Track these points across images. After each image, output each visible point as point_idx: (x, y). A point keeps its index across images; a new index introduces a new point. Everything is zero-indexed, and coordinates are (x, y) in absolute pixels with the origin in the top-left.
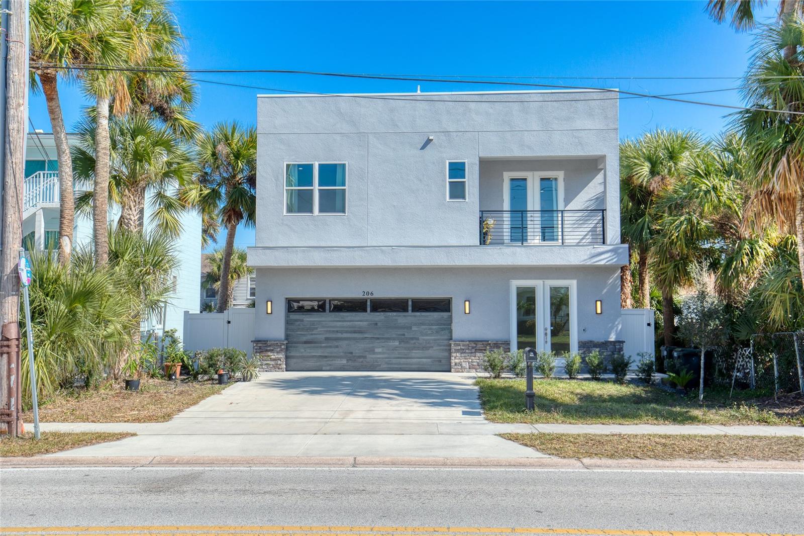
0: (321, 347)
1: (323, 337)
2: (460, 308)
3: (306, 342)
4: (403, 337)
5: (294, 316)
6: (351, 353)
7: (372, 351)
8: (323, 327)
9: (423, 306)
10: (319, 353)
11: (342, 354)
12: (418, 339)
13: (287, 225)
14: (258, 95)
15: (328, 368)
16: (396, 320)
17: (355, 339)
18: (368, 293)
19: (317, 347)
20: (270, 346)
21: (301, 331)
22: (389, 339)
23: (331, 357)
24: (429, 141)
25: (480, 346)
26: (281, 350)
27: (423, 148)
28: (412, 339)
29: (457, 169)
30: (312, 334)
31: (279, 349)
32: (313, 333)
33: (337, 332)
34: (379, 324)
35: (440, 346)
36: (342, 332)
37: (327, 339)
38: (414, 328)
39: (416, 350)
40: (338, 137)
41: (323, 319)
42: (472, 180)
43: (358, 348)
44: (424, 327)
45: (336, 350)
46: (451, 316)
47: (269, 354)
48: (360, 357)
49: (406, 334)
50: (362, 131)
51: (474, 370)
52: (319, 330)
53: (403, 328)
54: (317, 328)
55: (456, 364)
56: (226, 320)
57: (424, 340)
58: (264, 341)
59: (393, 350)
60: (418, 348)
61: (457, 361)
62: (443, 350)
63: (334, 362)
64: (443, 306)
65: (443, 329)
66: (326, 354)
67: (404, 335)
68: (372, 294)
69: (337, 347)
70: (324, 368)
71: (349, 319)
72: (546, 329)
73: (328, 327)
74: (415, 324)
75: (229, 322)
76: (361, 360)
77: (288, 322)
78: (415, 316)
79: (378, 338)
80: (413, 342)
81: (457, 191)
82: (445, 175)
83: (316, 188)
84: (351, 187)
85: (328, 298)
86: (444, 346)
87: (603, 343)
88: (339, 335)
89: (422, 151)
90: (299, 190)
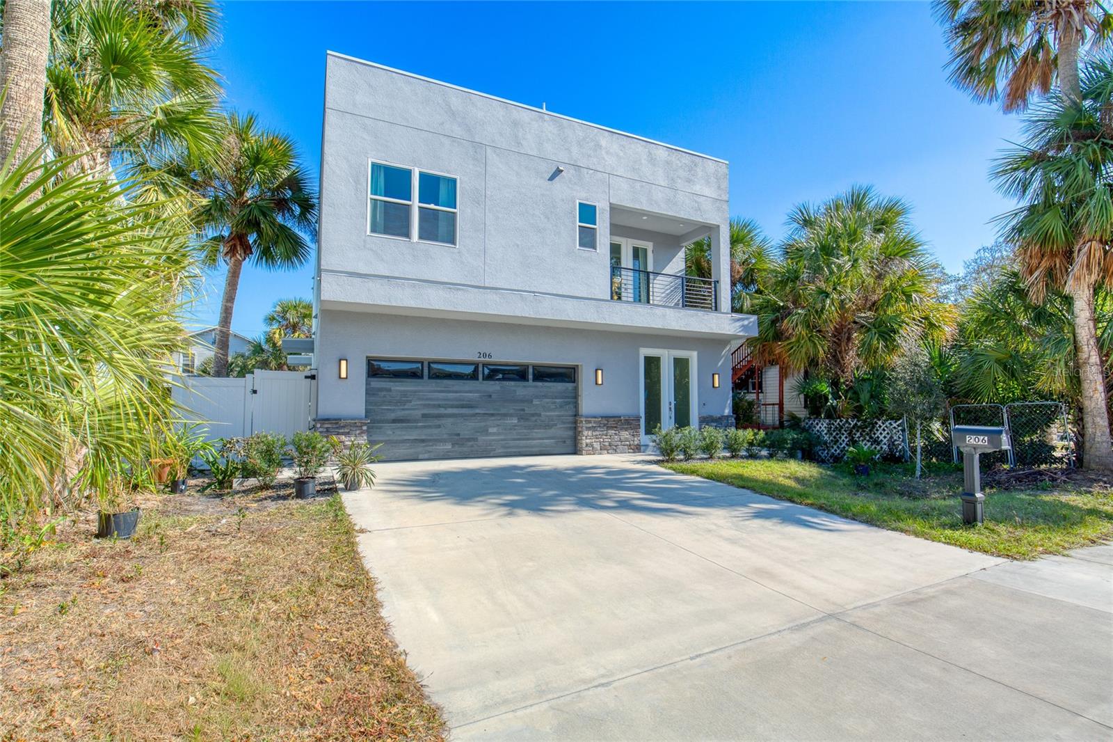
0: (416, 427)
1: (418, 413)
2: (585, 377)
3: (394, 421)
4: (522, 412)
5: (377, 383)
6: (458, 435)
7: (485, 431)
8: (419, 399)
9: (544, 374)
10: (414, 435)
11: (445, 436)
12: (540, 415)
13: (372, 250)
14: (329, 52)
15: (426, 456)
16: (515, 391)
17: (462, 416)
18: (485, 355)
19: (411, 427)
20: (344, 427)
21: (387, 405)
22: (505, 415)
23: (430, 440)
24: (558, 172)
25: (611, 423)
26: (362, 433)
27: (551, 179)
28: (533, 415)
29: (587, 212)
30: (403, 409)
31: (358, 432)
32: (406, 407)
33: (439, 406)
34: (494, 396)
35: (564, 423)
36: (445, 407)
37: (424, 416)
38: (536, 402)
39: (538, 429)
40: (447, 142)
41: (420, 388)
42: (602, 226)
43: (466, 428)
44: (548, 400)
45: (436, 431)
46: (576, 389)
47: (343, 438)
48: (469, 440)
49: (526, 409)
50: (477, 140)
51: (606, 452)
52: (413, 403)
53: (522, 401)
54: (410, 401)
55: (587, 445)
56: (250, 388)
57: (547, 416)
58: (335, 420)
59: (511, 429)
60: (540, 427)
61: (588, 441)
62: (567, 428)
63: (434, 447)
64: (567, 375)
65: (568, 403)
66: (423, 437)
67: (523, 410)
68: (490, 356)
69: (439, 426)
70: (421, 457)
71: (455, 388)
72: (670, 403)
73: (427, 399)
74: (537, 397)
75: (255, 392)
76: (470, 443)
77: (369, 392)
78: (536, 387)
79: (492, 415)
80: (534, 419)
81: (588, 238)
82: (575, 217)
83: (415, 203)
84: (463, 210)
85: (425, 359)
86: (569, 423)
88: (442, 411)
89: (550, 182)
90: (385, 202)
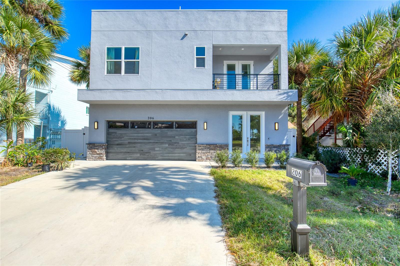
0: (126, 147)
1: (127, 142)
2: (202, 126)
3: (118, 145)
4: (170, 142)
5: (111, 130)
6: (142, 150)
7: (153, 149)
8: (127, 136)
9: (182, 125)
10: (125, 150)
11: (137, 151)
12: (178, 143)
13: (107, 80)
14: (92, 10)
15: (130, 158)
16: (167, 133)
17: (144, 143)
18: (151, 118)
19: (124, 147)
20: (96, 146)
21: (115, 139)
22: (162, 143)
23: (131, 152)
24: (186, 35)
25: (212, 147)
26: (103, 149)
27: (182, 39)
28: (175, 143)
29: (201, 51)
30: (121, 140)
31: (101, 148)
32: (122, 139)
33: (135, 139)
34: (158, 135)
35: (190, 147)
36: (137, 139)
37: (129, 143)
38: (177, 137)
39: (177, 149)
40: (135, 33)
41: (128, 132)
42: (208, 57)
43: (146, 148)
44: (182, 137)
45: (134, 149)
46: (197, 131)
47: (96, 150)
48: (147, 153)
49: (172, 140)
50: (148, 29)
51: (209, 160)
52: (125, 138)
53: (171, 137)
54: (124, 137)
55: (199, 157)
57: (182, 143)
58: (93, 144)
59: (165, 149)
60: (179, 148)
61: (199, 155)
62: (192, 149)
63: (133, 155)
64: (193, 125)
65: (192, 138)
66: (129, 151)
67: (171, 141)
68: (153, 118)
69: (135, 147)
70: (127, 159)
71: (141, 132)
72: (248, 138)
73: (130, 136)
74: (177, 135)
75: (84, 134)
76: (148, 154)
77: (108, 134)
78: (177, 131)
79: (157, 143)
80: (176, 144)
81: (201, 63)
82: (194, 54)
83: (123, 60)
84: (142, 60)
85: (130, 121)
86: (193, 147)
87: (279, 146)
88: (136, 141)
89: (181, 40)
90: (115, 61)
